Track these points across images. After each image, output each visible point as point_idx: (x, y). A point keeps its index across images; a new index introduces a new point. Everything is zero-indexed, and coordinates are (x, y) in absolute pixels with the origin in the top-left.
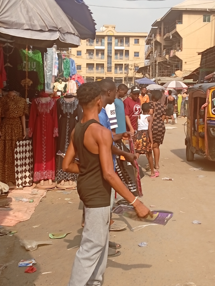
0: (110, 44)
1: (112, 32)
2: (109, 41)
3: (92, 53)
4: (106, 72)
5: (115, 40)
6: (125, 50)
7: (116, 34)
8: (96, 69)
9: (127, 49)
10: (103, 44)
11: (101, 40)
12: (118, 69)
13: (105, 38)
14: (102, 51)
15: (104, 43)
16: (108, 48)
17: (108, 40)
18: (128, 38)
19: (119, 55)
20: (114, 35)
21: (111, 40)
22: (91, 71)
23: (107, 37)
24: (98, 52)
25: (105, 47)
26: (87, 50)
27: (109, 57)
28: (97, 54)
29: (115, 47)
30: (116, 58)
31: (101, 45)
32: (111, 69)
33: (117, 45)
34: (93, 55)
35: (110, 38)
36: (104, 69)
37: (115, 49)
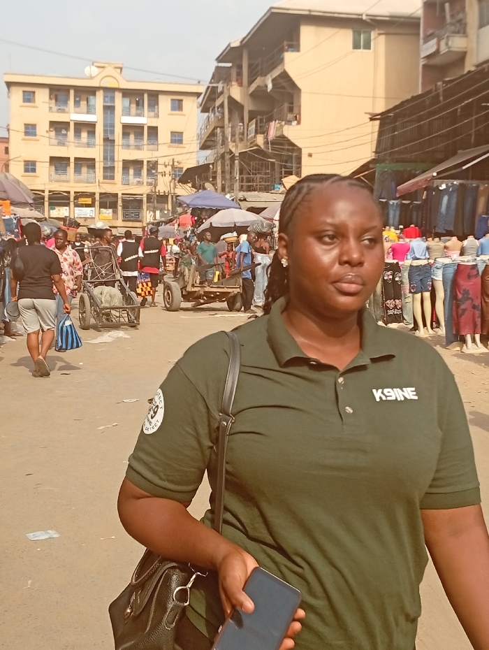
0: (109, 109)
1: (115, 80)
2: (107, 102)
3: (64, 132)
4: (101, 180)
5: (122, 100)
6: (149, 127)
7: (125, 85)
8: (75, 171)
9: (153, 123)
10: (93, 110)
11: (87, 99)
12: (131, 171)
13: (97, 93)
14: (91, 127)
15: (95, 105)
16: (105, 118)
17: (104, 100)
18: (154, 95)
19: (132, 137)
20: (121, 87)
21: (113, 99)
22: (63, 177)
23: (101, 92)
24: (80, 130)
25: (97, 117)
26: (52, 124)
27: (109, 142)
28: (78, 133)
29: (121, 119)
30: (126, 147)
31: (88, 113)
32: (114, 173)
33: (127, 112)
34: (66, 135)
35: (109, 94)
36: (95, 172)
37: (123, 121)
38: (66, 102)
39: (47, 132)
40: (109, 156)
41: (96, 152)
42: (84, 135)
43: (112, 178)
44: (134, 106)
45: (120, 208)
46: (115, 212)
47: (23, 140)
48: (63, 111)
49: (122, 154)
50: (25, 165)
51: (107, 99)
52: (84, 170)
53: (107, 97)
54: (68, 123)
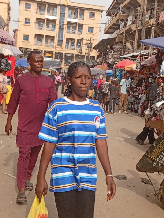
0: (62, 14)
3: (42, 23)
4: (57, 46)
5: (68, 11)
6: (79, 24)
7: (70, 4)
8: (45, 41)
9: (81, 22)
10: (55, 14)
11: (53, 9)
12: (70, 44)
13: (58, 7)
14: (54, 22)
15: (56, 12)
16: (60, 19)
17: (61, 10)
18: (83, 10)
19: (71, 28)
20: (68, 5)
21: (64, 10)
22: (40, 43)
23: (60, 7)
24: (49, 23)
25: (57, 18)
26: (37, 19)
27: (61, 29)
28: (48, 25)
30: (69, 32)
31: (53, 15)
32: (62, 43)
33: (70, 17)
36: (54, 42)
37: (68, 20)
38: (44, 10)
39: (35, 23)
40: (61, 35)
41: (55, 33)
42: (51, 25)
43: (61, 45)
44: (73, 14)
45: (63, 59)
46: (61, 61)
47: (24, 25)
48: (42, 14)
49: (66, 35)
50: (24, 37)
51: (62, 10)
52: (49, 41)
53: (62, 9)
54: (44, 20)
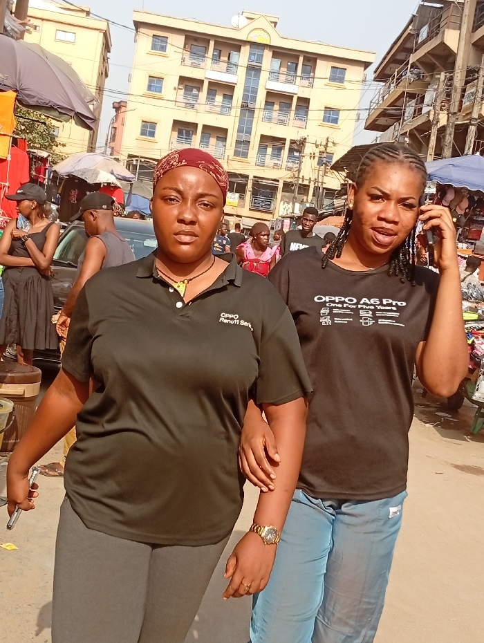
1: (267, 35)
2: (253, 61)
4: (232, 157)
5: (272, 61)
7: (278, 43)
8: (201, 141)
9: (305, 93)
10: (234, 69)
11: (230, 54)
12: (269, 150)
15: (237, 63)
16: (247, 81)
17: (250, 58)
19: (276, 108)
20: (271, 44)
21: (260, 58)
23: (248, 47)
24: (216, 90)
25: (238, 78)
27: (247, 110)
30: (268, 119)
31: (227, 71)
32: (248, 149)
33: (274, 76)
34: (197, 96)
35: (257, 51)
36: (225, 145)
37: (268, 87)
38: (203, 55)
39: (175, 89)
40: (245, 128)
41: (230, 122)
42: (219, 98)
43: (245, 155)
44: (284, 71)
45: (248, 194)
46: (242, 198)
47: (145, 95)
49: (261, 127)
50: (143, 126)
51: (253, 57)
52: (213, 141)
53: (254, 54)
54: (202, 82)
